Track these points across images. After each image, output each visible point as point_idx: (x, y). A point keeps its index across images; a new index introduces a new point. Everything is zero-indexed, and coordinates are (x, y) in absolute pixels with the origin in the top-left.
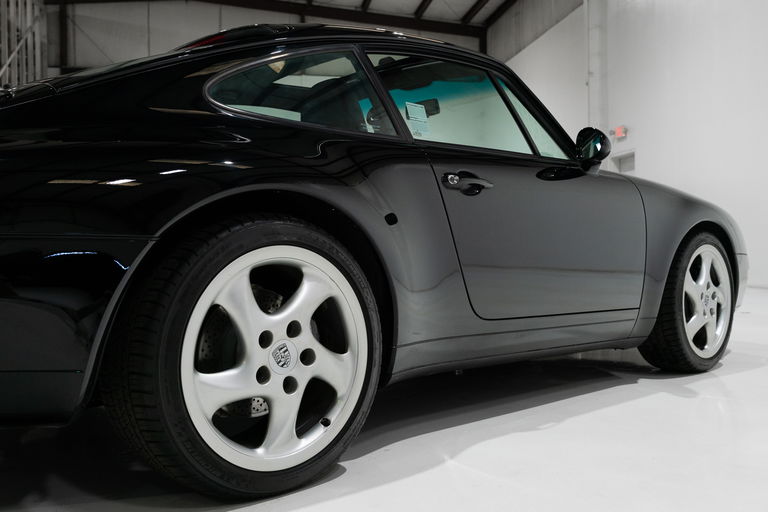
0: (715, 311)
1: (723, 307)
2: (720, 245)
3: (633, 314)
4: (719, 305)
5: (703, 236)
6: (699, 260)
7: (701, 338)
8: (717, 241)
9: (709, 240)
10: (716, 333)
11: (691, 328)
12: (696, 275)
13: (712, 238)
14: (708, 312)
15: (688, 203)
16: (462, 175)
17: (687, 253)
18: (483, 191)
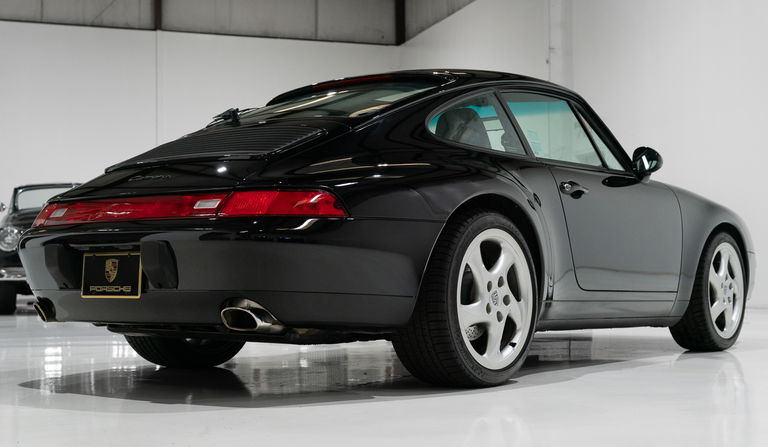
0: (732, 299)
1: (737, 297)
2: (736, 244)
3: (673, 296)
4: (734, 296)
5: (723, 235)
6: (719, 256)
7: (721, 322)
8: (733, 240)
9: (727, 239)
10: (733, 318)
11: (715, 311)
12: (717, 268)
13: (729, 237)
14: (727, 300)
15: (711, 208)
16: (571, 183)
17: (711, 249)
18: (583, 196)
